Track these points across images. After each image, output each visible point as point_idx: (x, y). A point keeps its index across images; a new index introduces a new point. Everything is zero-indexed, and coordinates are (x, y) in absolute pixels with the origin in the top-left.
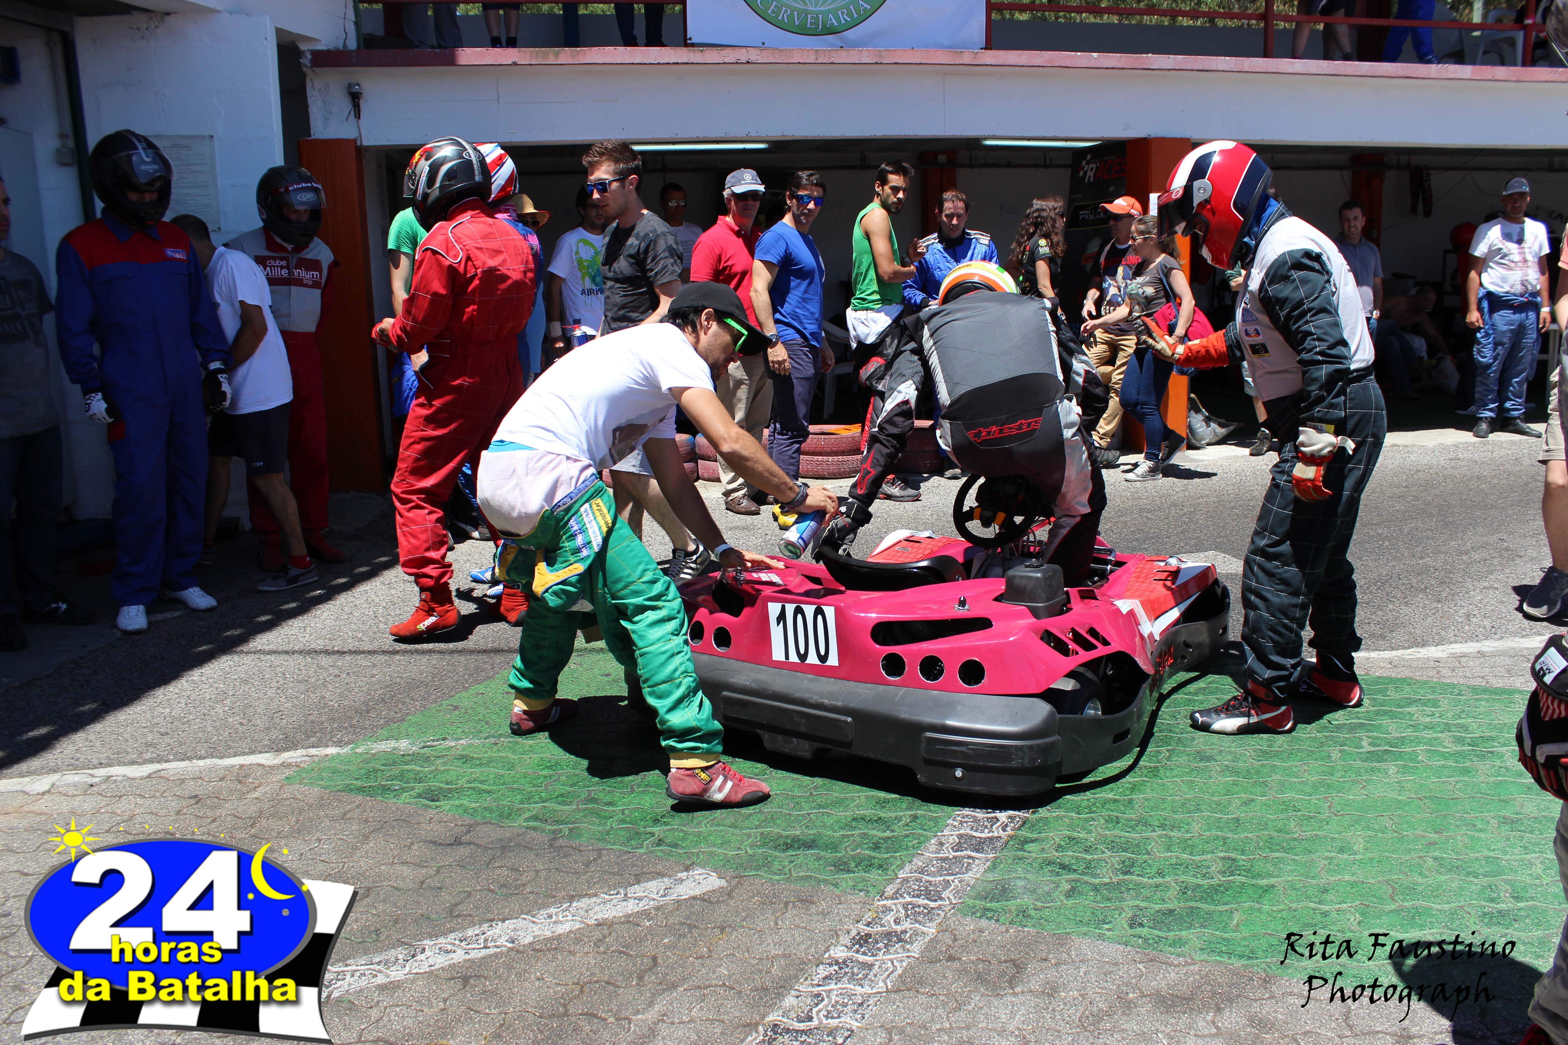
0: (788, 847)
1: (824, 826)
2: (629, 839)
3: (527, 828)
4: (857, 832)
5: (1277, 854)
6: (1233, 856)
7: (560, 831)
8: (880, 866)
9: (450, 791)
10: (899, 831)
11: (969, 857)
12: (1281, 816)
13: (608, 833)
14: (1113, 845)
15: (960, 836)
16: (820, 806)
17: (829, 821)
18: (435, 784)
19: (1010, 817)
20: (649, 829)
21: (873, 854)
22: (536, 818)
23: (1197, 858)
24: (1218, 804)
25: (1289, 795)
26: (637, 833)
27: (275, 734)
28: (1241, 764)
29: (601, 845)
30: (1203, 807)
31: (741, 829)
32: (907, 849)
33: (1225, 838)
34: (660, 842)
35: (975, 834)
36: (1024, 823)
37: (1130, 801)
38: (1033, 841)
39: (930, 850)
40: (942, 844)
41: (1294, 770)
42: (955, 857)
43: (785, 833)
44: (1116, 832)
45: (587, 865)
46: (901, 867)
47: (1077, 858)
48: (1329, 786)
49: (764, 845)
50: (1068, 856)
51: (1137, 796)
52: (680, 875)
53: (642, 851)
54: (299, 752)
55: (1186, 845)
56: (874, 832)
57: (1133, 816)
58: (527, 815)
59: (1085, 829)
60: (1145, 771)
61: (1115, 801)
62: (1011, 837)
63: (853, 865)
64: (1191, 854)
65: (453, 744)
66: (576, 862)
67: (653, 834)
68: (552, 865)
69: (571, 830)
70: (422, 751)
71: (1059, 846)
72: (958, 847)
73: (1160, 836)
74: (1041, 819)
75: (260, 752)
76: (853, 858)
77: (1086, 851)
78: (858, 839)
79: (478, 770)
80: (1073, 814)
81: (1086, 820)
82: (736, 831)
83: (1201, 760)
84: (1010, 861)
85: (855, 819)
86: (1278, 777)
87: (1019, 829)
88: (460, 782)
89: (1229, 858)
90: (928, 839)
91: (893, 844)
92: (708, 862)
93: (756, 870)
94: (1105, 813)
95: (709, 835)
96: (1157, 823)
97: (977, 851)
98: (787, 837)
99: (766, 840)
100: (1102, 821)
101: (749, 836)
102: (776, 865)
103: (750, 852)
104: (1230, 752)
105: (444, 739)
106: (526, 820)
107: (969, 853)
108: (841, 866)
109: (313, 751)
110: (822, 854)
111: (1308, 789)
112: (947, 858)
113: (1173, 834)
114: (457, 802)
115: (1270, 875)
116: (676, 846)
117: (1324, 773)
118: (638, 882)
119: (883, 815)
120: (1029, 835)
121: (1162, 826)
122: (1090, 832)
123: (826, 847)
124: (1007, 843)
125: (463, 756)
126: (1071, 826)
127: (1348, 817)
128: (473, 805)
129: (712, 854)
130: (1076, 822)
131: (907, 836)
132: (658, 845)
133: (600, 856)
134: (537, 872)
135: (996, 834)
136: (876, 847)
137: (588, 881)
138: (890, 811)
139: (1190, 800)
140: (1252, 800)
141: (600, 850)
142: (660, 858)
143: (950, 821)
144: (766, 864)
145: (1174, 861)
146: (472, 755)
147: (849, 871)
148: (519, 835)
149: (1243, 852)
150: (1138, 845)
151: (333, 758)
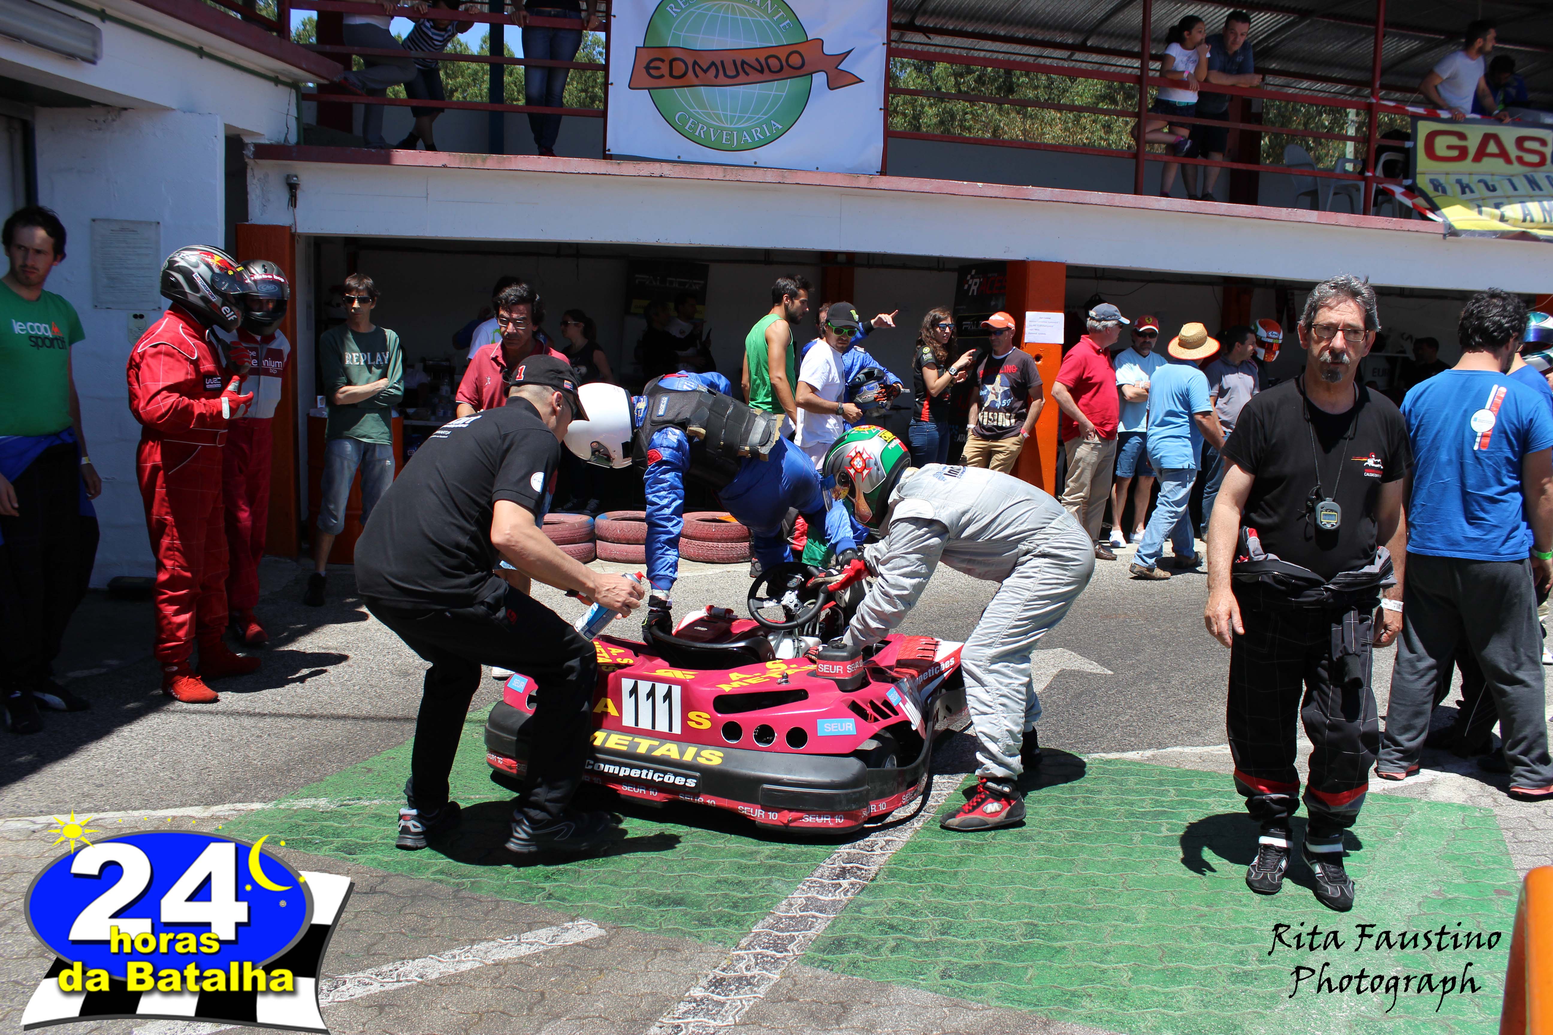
0: (660, 903)
1: (692, 887)
2: (523, 893)
3: (434, 880)
4: (720, 892)
5: (1072, 922)
6: (1035, 922)
7: (463, 884)
8: (737, 922)
9: (365, 845)
10: (756, 892)
11: (814, 917)
12: (1082, 889)
13: (505, 887)
14: (936, 910)
15: (807, 899)
16: (689, 870)
17: (696, 882)
18: (351, 839)
19: (852, 884)
20: (540, 885)
21: (732, 911)
22: (442, 872)
23: (1005, 923)
24: (1030, 878)
25: (1091, 872)
26: (530, 888)
27: (203, 789)
28: (1055, 844)
29: (498, 897)
30: (1017, 880)
31: (621, 887)
32: (761, 908)
33: (1031, 907)
34: (550, 896)
35: (820, 897)
36: (863, 889)
37: (956, 873)
38: (868, 905)
39: (781, 910)
40: (791, 905)
41: (1100, 850)
42: (801, 916)
43: (658, 892)
44: (940, 899)
45: (487, 913)
46: (755, 923)
47: (904, 920)
48: (1126, 865)
49: (639, 901)
50: (896, 919)
51: (963, 869)
52: (566, 925)
53: (534, 903)
54: (227, 806)
55: (998, 913)
56: (735, 893)
57: (956, 886)
58: (434, 869)
59: (913, 895)
60: (971, 848)
61: (943, 872)
62: (850, 901)
63: (714, 920)
64: (1001, 919)
65: (367, 803)
66: (477, 911)
67: (544, 889)
68: (456, 913)
69: (472, 883)
70: (340, 809)
71: (891, 909)
72: (805, 908)
73: (976, 904)
74: (878, 886)
75: (191, 805)
76: (715, 914)
77: (913, 915)
78: (720, 899)
79: (390, 828)
80: (906, 883)
81: (916, 888)
82: (616, 889)
83: (1021, 839)
84: (847, 921)
85: (719, 882)
86: (1085, 856)
87: (858, 894)
88: (375, 838)
89: (1032, 924)
90: (780, 900)
91: (749, 904)
92: (590, 914)
93: (631, 922)
94: (933, 882)
95: (593, 891)
96: (975, 893)
97: (821, 912)
98: (660, 895)
99: (641, 897)
100: (929, 889)
101: (627, 893)
102: (649, 919)
103: (627, 907)
104: (1048, 833)
105: (359, 799)
106: (434, 873)
107: (813, 913)
108: (704, 921)
109: (239, 806)
110: (689, 910)
111: (1108, 867)
112: (794, 917)
113: (988, 902)
114: (372, 856)
115: (1063, 939)
116: (564, 899)
117: (1124, 854)
118: (530, 930)
119: (743, 878)
120: (866, 899)
121: (980, 895)
122: (918, 898)
123: (692, 904)
124: (846, 905)
125: (376, 815)
126: (902, 894)
127: (1137, 892)
128: (386, 859)
129: (594, 908)
130: (907, 890)
131: (762, 897)
132: (548, 898)
133: (497, 907)
134: (443, 918)
135: (838, 898)
136: (735, 906)
137: (487, 928)
138: (749, 875)
139: (1006, 874)
140: (1060, 875)
141: (498, 901)
142: (549, 910)
143: (800, 886)
144: (640, 917)
145: (985, 925)
146: (384, 814)
147: (710, 925)
148: (427, 886)
149: (1044, 919)
150: (956, 911)
151: (258, 812)
